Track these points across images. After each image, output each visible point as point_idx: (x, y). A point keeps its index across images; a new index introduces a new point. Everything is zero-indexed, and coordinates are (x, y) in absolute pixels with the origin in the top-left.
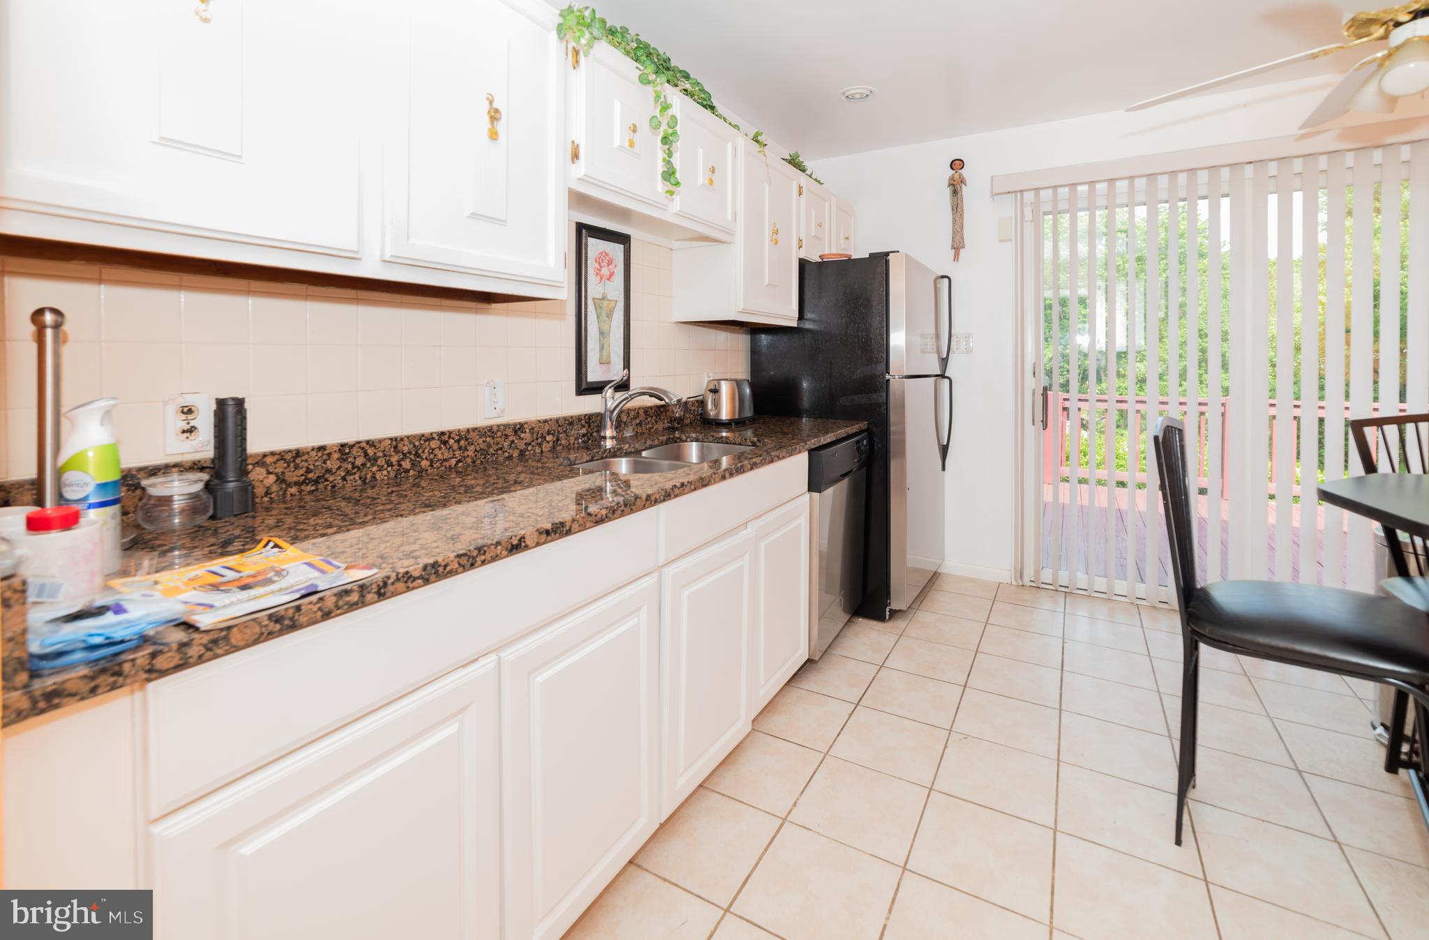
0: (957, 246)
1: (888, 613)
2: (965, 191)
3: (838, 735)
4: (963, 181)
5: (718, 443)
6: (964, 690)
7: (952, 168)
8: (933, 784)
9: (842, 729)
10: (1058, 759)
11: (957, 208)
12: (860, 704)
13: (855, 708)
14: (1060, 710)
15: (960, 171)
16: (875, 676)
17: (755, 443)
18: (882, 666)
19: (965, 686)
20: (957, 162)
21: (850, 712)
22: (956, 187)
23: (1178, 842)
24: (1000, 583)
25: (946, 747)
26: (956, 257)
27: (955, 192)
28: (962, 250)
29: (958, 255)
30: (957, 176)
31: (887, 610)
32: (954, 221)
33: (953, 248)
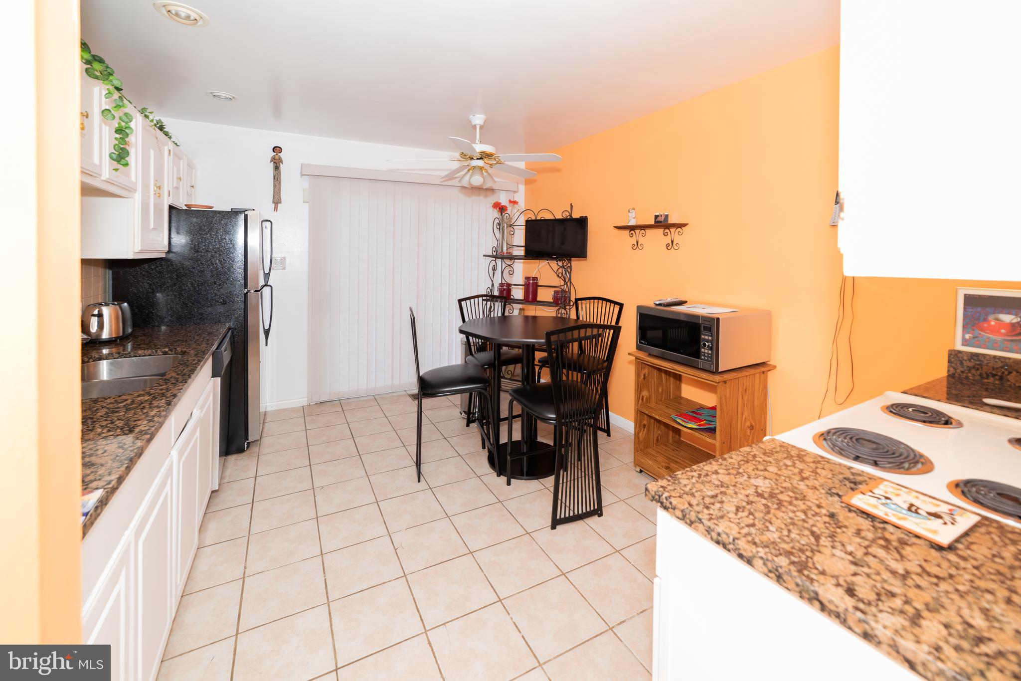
0: (277, 201)
1: (246, 446)
2: (282, 167)
3: (250, 523)
4: (280, 160)
5: (125, 357)
6: (311, 467)
7: (273, 151)
8: (317, 515)
9: (251, 519)
10: (367, 475)
11: (277, 179)
12: (254, 501)
13: (253, 505)
14: (360, 455)
15: (279, 154)
16: (255, 484)
17: (167, 352)
18: (256, 477)
19: (310, 465)
20: (278, 148)
21: (251, 508)
22: (277, 163)
23: (419, 481)
24: (303, 406)
25: (315, 497)
26: (276, 209)
27: (277, 168)
28: (279, 205)
29: (277, 208)
30: (277, 157)
31: (246, 443)
32: (275, 186)
33: (274, 202)
